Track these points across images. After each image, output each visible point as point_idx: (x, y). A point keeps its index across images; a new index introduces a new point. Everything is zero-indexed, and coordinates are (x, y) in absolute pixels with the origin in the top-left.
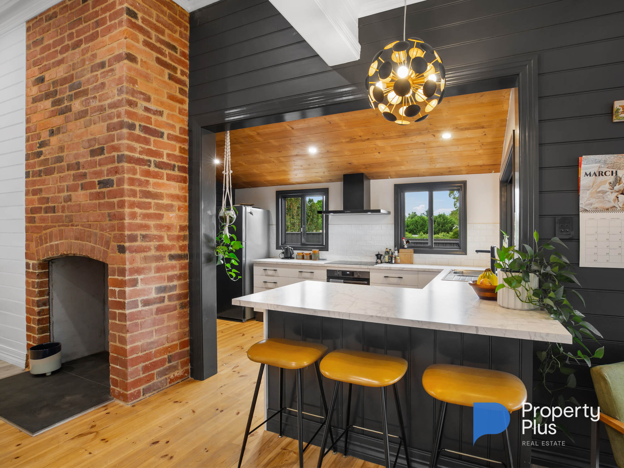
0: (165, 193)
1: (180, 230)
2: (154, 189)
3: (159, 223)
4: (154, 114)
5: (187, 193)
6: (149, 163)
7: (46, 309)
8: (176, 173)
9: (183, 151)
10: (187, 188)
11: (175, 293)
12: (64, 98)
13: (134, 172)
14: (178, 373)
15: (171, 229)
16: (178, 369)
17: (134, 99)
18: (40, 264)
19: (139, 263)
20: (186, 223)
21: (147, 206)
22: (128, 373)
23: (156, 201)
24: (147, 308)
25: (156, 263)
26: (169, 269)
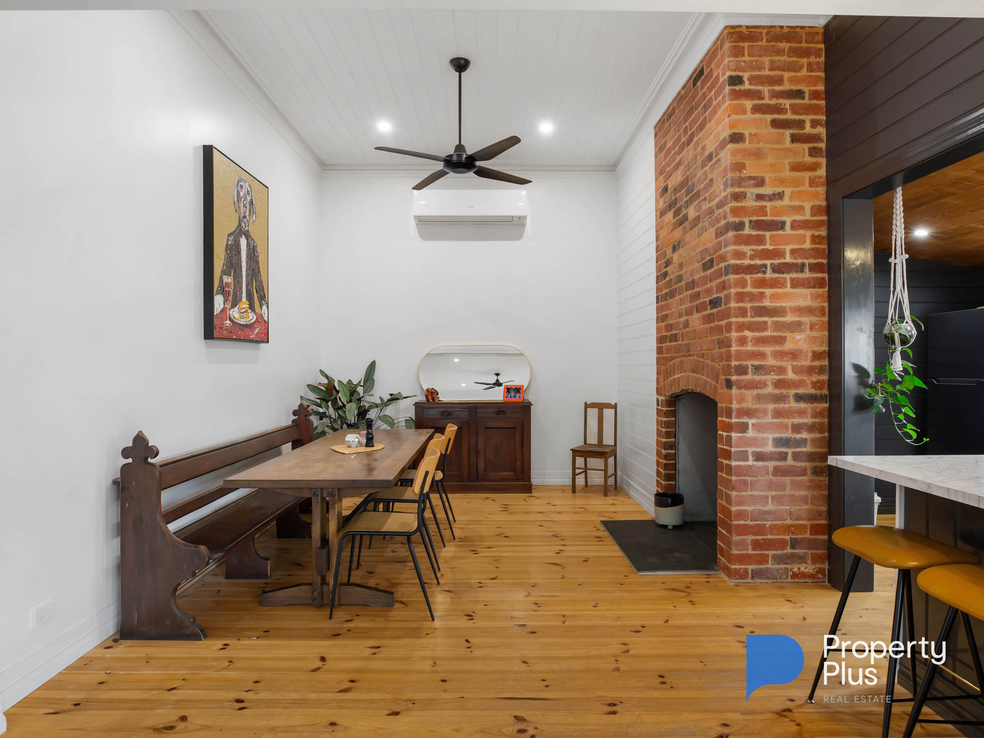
0: (788, 306)
1: (813, 358)
2: (772, 302)
3: (779, 349)
4: (770, 200)
5: (824, 302)
6: (764, 269)
7: (672, 454)
8: (807, 274)
9: (817, 241)
10: (826, 295)
11: (804, 449)
12: (682, 206)
13: (743, 283)
14: (806, 568)
15: (799, 356)
16: (806, 563)
17: (742, 190)
18: (667, 401)
19: (749, 403)
20: (825, 348)
21: (763, 327)
22: (733, 542)
23: (775, 319)
24: (760, 464)
25: (774, 404)
26: (794, 415)
